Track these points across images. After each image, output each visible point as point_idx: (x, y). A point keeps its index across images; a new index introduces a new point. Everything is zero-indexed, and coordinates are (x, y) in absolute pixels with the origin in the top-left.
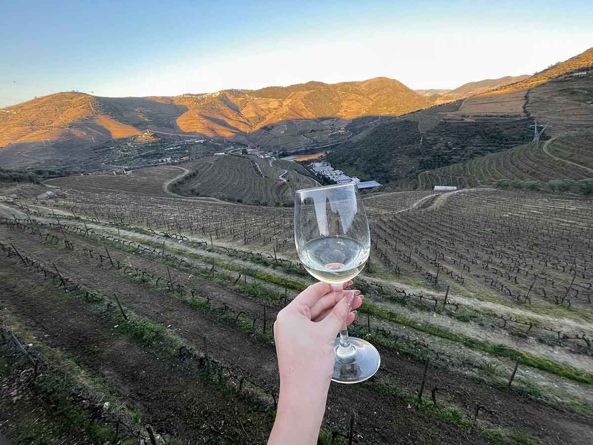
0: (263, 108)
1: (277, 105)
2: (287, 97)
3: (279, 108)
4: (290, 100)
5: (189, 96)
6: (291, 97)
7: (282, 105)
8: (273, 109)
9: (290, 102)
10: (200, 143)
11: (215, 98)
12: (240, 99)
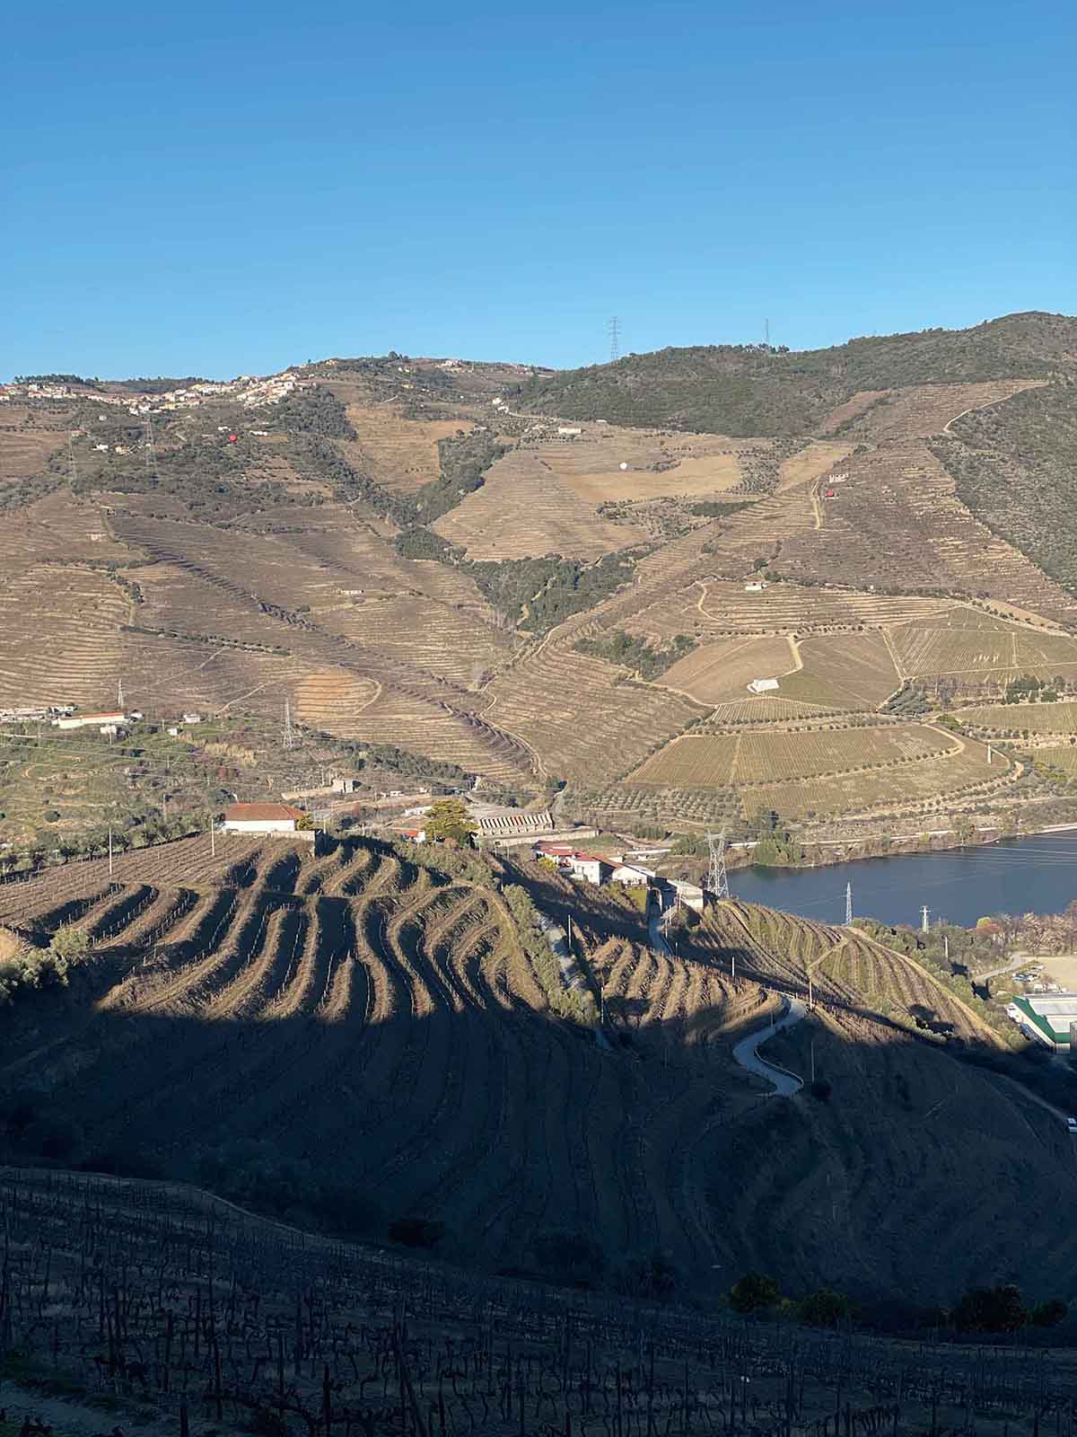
0: (618, 495)
1: (735, 482)
2: (812, 424)
3: (744, 506)
4: (842, 451)
5: (59, 393)
6: (847, 425)
7: (776, 478)
8: (698, 510)
9: (838, 466)
10: (92, 734)
11: (252, 415)
12: (447, 428)
